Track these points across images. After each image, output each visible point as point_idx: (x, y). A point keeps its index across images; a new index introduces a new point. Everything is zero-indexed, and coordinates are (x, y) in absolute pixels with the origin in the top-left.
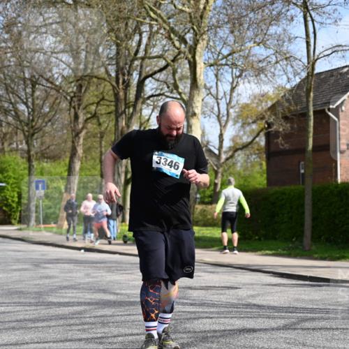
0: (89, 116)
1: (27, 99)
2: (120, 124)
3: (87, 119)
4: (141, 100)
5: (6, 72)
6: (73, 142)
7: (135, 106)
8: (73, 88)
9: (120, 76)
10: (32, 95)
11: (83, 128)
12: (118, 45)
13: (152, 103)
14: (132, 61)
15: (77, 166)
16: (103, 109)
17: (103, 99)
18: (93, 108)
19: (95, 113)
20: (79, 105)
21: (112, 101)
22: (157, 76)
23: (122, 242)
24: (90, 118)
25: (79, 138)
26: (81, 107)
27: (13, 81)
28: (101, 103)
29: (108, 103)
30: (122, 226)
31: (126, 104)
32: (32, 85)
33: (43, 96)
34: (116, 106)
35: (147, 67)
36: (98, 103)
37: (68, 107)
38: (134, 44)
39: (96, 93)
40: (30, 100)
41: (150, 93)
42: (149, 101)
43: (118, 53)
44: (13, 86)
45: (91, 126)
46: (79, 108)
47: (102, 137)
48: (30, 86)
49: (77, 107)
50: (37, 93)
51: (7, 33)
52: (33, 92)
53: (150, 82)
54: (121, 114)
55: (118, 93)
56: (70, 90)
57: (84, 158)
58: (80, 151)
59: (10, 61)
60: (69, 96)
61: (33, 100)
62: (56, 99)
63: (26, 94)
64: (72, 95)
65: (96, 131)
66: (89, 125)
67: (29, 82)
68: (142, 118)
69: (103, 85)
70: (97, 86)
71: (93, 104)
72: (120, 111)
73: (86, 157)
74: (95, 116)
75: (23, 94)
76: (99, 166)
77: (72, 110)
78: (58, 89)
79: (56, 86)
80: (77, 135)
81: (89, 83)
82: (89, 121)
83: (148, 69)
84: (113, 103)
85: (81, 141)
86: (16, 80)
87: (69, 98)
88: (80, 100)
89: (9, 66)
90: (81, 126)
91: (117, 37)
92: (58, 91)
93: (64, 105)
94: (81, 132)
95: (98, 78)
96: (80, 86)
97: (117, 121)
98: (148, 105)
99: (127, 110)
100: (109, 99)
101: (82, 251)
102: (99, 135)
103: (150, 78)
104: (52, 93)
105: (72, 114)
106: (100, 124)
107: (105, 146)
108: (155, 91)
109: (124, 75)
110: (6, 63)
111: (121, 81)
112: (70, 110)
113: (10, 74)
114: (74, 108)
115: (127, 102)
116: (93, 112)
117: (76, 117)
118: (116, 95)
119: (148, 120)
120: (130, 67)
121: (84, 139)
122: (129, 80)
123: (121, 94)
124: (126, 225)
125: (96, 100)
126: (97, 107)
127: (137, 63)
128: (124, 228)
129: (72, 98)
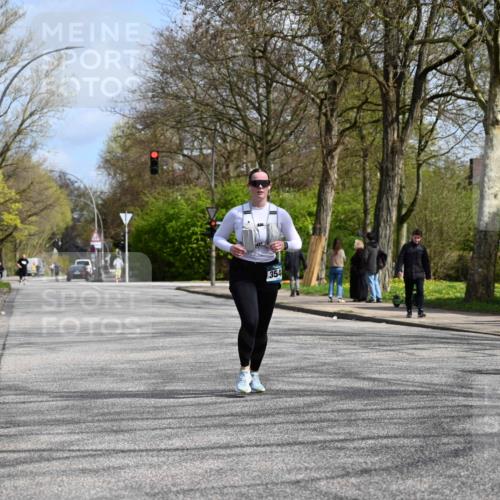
0: (348, 125)
1: (259, 102)
2: (390, 138)
3: (344, 131)
4: (420, 103)
5: (231, 65)
6: (324, 164)
7: (411, 111)
8: (323, 87)
9: (391, 69)
10: (267, 97)
11: (338, 144)
12: (386, 24)
13: (437, 107)
14: (408, 46)
15: (330, 197)
16: (367, 116)
17: (366, 101)
18: (352, 114)
19: (356, 122)
20: (332, 111)
21: (379, 105)
22: (445, 67)
23: (392, 305)
24: (348, 129)
25: (333, 157)
26: (335, 114)
27: (240, 77)
28: (364, 107)
29: (374, 107)
30: (395, 282)
31: (398, 109)
32: (267, 83)
33: (283, 98)
34: (385, 111)
35: (429, 55)
36: (359, 108)
37: (317, 115)
38: (411, 22)
39: (356, 93)
40: (264, 104)
41: (434, 92)
42: (432, 104)
43: (386, 36)
44: (240, 85)
45: (351, 140)
46: (332, 115)
47: (365, 156)
48: (265, 84)
49: (329, 113)
50: (274, 95)
51: (230, 10)
52: (269, 92)
53: (435, 75)
54: (392, 122)
55: (388, 93)
56: (320, 90)
57: (340, 186)
58: (334, 175)
59: (235, 50)
60: (318, 97)
61: (268, 104)
62: (301, 102)
63: (259, 95)
64: (323, 96)
65: (357, 147)
66: (347, 139)
67: (261, 79)
68: (422, 127)
69: (366, 82)
70: (359, 83)
71: (352, 108)
72: (390, 119)
73: (343, 184)
74: (354, 125)
75: (255, 95)
76: (362, 197)
77: (323, 118)
78: (302, 88)
79: (300, 84)
80: (330, 153)
81: (346, 79)
82: (347, 132)
83: (431, 57)
84: (380, 108)
85: (336, 161)
86: (245, 76)
87: (318, 101)
88: (333, 104)
89: (234, 57)
90: (335, 140)
91: (386, 14)
92: (302, 92)
93: (313, 110)
94: (336, 148)
95: (359, 72)
96: (334, 84)
97: (386, 133)
98: (432, 109)
99: (401, 117)
100: (375, 101)
101: (335, 318)
102: (362, 154)
103: (434, 71)
104: (294, 94)
105: (323, 124)
106: (362, 138)
107: (371, 169)
108: (442, 89)
109: (395, 67)
110: (230, 52)
111: (391, 76)
112: (319, 118)
113: (235, 68)
114: (325, 115)
115: (401, 106)
116: (353, 121)
117: (329, 128)
118: (385, 96)
119: (432, 130)
120: (405, 55)
121: (339, 160)
122: (402, 74)
123: (392, 94)
124: (400, 281)
125: (357, 103)
126: (358, 113)
127: (415, 48)
128: (396, 285)
129: (322, 100)
